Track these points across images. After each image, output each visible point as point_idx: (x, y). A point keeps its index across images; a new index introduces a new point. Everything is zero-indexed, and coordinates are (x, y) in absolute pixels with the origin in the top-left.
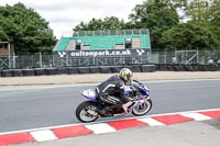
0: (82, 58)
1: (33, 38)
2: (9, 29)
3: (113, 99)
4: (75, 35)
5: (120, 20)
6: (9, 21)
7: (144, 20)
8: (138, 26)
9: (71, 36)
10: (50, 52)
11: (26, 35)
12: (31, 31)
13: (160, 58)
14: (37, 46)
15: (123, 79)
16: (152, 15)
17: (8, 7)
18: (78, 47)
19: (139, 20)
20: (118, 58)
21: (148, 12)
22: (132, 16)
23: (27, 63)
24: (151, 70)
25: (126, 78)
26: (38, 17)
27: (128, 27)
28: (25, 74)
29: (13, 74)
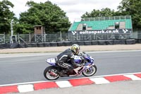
0: (87, 35)
1: (56, 23)
2: (42, 17)
3: (67, 65)
4: (82, 20)
5: (111, 10)
6: (42, 12)
7: (128, 10)
8: (123, 14)
9: (80, 21)
10: (67, 31)
11: (52, 21)
12: (55, 19)
13: (139, 35)
14: (58, 28)
15: (73, 51)
16: (134, 6)
17: (42, 4)
18: (84, 28)
19: (124, 10)
20: (110, 35)
21: (131, 4)
22: (120, 7)
23: (53, 38)
24: (133, 43)
25: (75, 51)
26: (59, 9)
27: (117, 14)
28: (52, 45)
29: (44, 45)
